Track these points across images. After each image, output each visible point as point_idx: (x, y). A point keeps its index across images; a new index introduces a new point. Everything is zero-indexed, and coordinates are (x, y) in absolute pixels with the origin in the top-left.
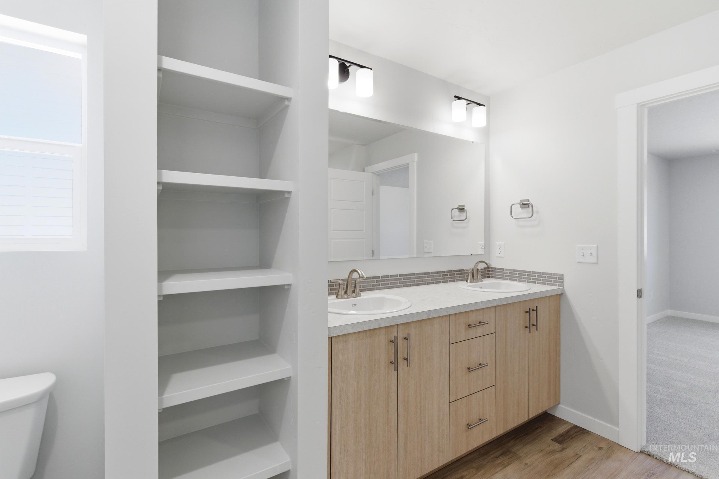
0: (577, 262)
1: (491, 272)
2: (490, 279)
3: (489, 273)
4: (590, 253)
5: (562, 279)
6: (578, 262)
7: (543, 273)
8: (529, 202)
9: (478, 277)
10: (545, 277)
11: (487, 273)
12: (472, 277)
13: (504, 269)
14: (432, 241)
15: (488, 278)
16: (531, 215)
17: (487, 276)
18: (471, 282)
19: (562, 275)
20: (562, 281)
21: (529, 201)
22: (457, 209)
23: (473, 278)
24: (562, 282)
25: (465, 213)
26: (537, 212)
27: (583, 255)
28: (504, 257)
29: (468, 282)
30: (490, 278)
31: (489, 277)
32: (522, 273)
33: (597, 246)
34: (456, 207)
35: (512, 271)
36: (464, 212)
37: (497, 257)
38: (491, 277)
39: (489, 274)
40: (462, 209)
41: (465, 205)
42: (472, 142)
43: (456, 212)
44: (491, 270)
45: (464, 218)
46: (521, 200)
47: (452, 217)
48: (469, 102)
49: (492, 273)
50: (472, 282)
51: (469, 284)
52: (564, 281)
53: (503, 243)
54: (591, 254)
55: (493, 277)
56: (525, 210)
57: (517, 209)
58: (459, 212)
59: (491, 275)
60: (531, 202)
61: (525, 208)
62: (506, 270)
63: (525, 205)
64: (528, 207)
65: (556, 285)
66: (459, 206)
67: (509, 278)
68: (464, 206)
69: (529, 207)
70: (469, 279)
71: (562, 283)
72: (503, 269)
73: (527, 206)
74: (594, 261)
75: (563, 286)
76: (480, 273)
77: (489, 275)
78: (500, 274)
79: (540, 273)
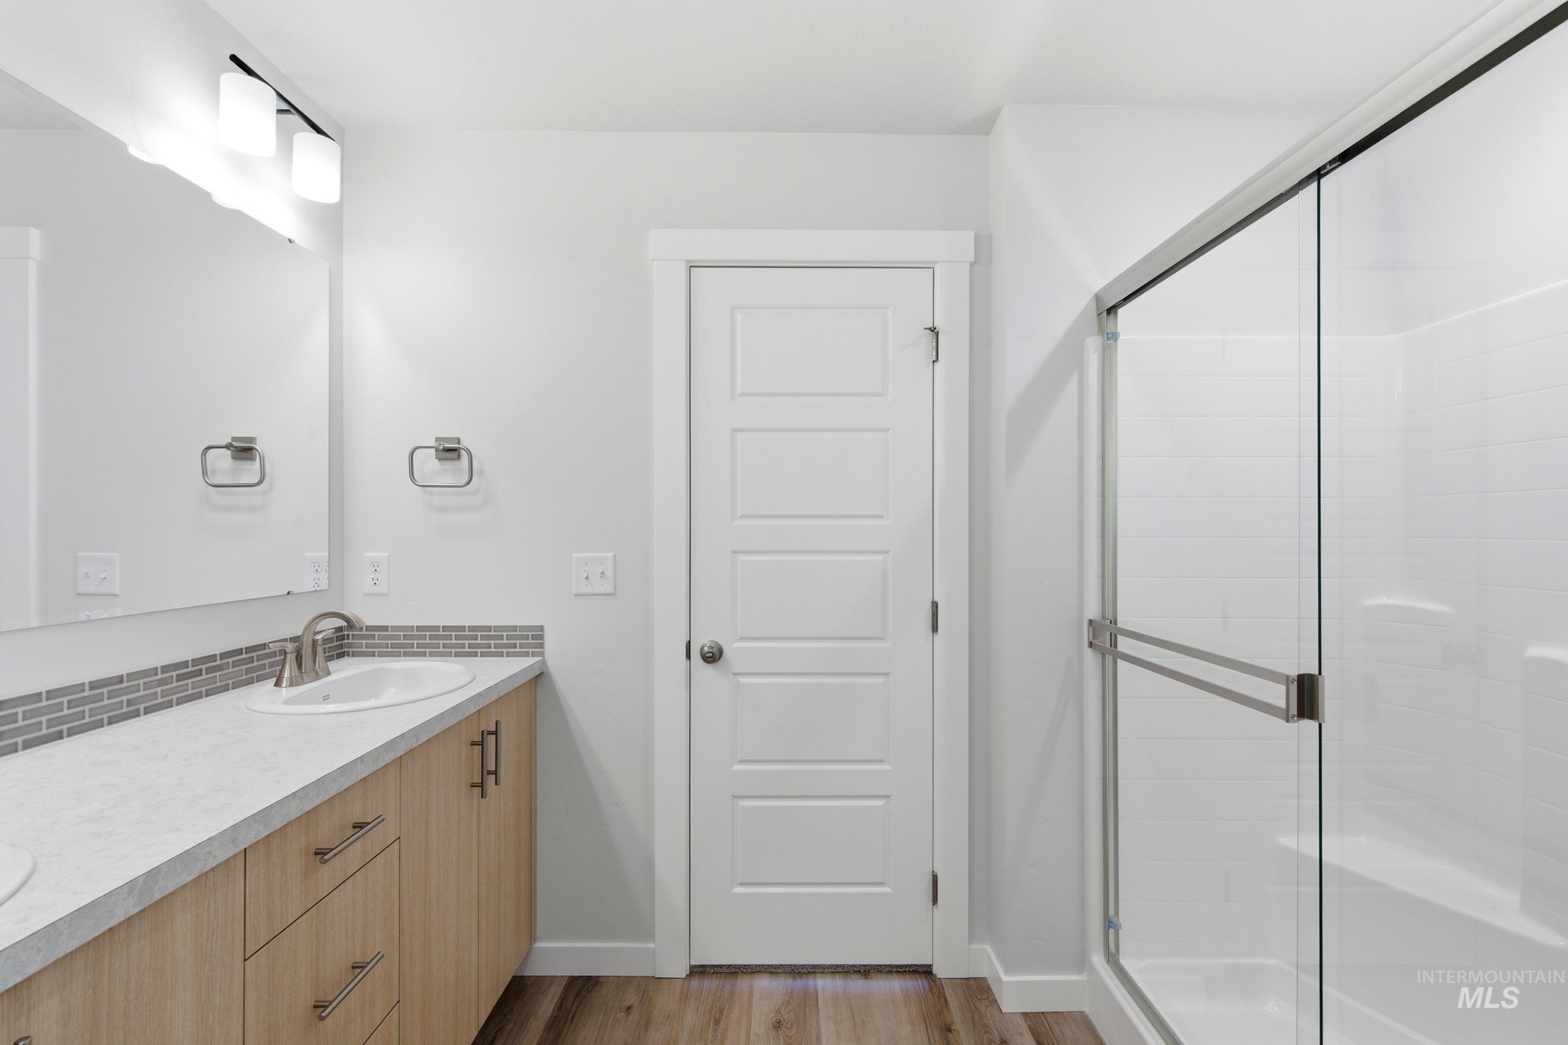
0: (574, 593)
1: (348, 639)
2: (346, 660)
3: (342, 644)
4: (601, 573)
5: (541, 637)
6: (575, 595)
7: (497, 628)
8: (459, 444)
9: (314, 662)
10: (500, 637)
11: (335, 644)
12: (296, 666)
13: (388, 627)
14: (118, 554)
15: (340, 658)
16: (466, 478)
17: (335, 653)
18: (292, 684)
19: (541, 628)
20: (541, 641)
21: (458, 441)
22: (228, 446)
23: (300, 667)
24: (542, 646)
25: (257, 464)
26: (481, 473)
27: (587, 578)
28: (388, 595)
29: (284, 685)
30: (346, 657)
31: (341, 655)
32: (441, 633)
33: (615, 556)
34: (224, 443)
35: (413, 631)
36: (252, 459)
37: (365, 595)
38: (348, 655)
39: (341, 646)
40: (244, 451)
41: (255, 438)
42: (290, 241)
43: (222, 461)
44: (348, 635)
45: (255, 480)
46: (437, 439)
47: (205, 473)
48: (285, 107)
49: (351, 641)
50: (297, 685)
51: (285, 692)
52: (545, 642)
53: (387, 554)
54: (603, 573)
55: (354, 655)
56: (448, 465)
57: (427, 462)
58: (235, 458)
59: (346, 650)
60: (465, 443)
61: (448, 459)
62: (395, 628)
63: (449, 451)
64: (456, 457)
65: (527, 654)
66: (234, 439)
67: (402, 650)
68: (252, 440)
69: (459, 457)
70: (286, 674)
71: (542, 648)
72: (385, 628)
73: (454, 455)
74: (608, 588)
75: (542, 654)
76: (320, 649)
77: (342, 650)
78: (377, 641)
79: (489, 628)
